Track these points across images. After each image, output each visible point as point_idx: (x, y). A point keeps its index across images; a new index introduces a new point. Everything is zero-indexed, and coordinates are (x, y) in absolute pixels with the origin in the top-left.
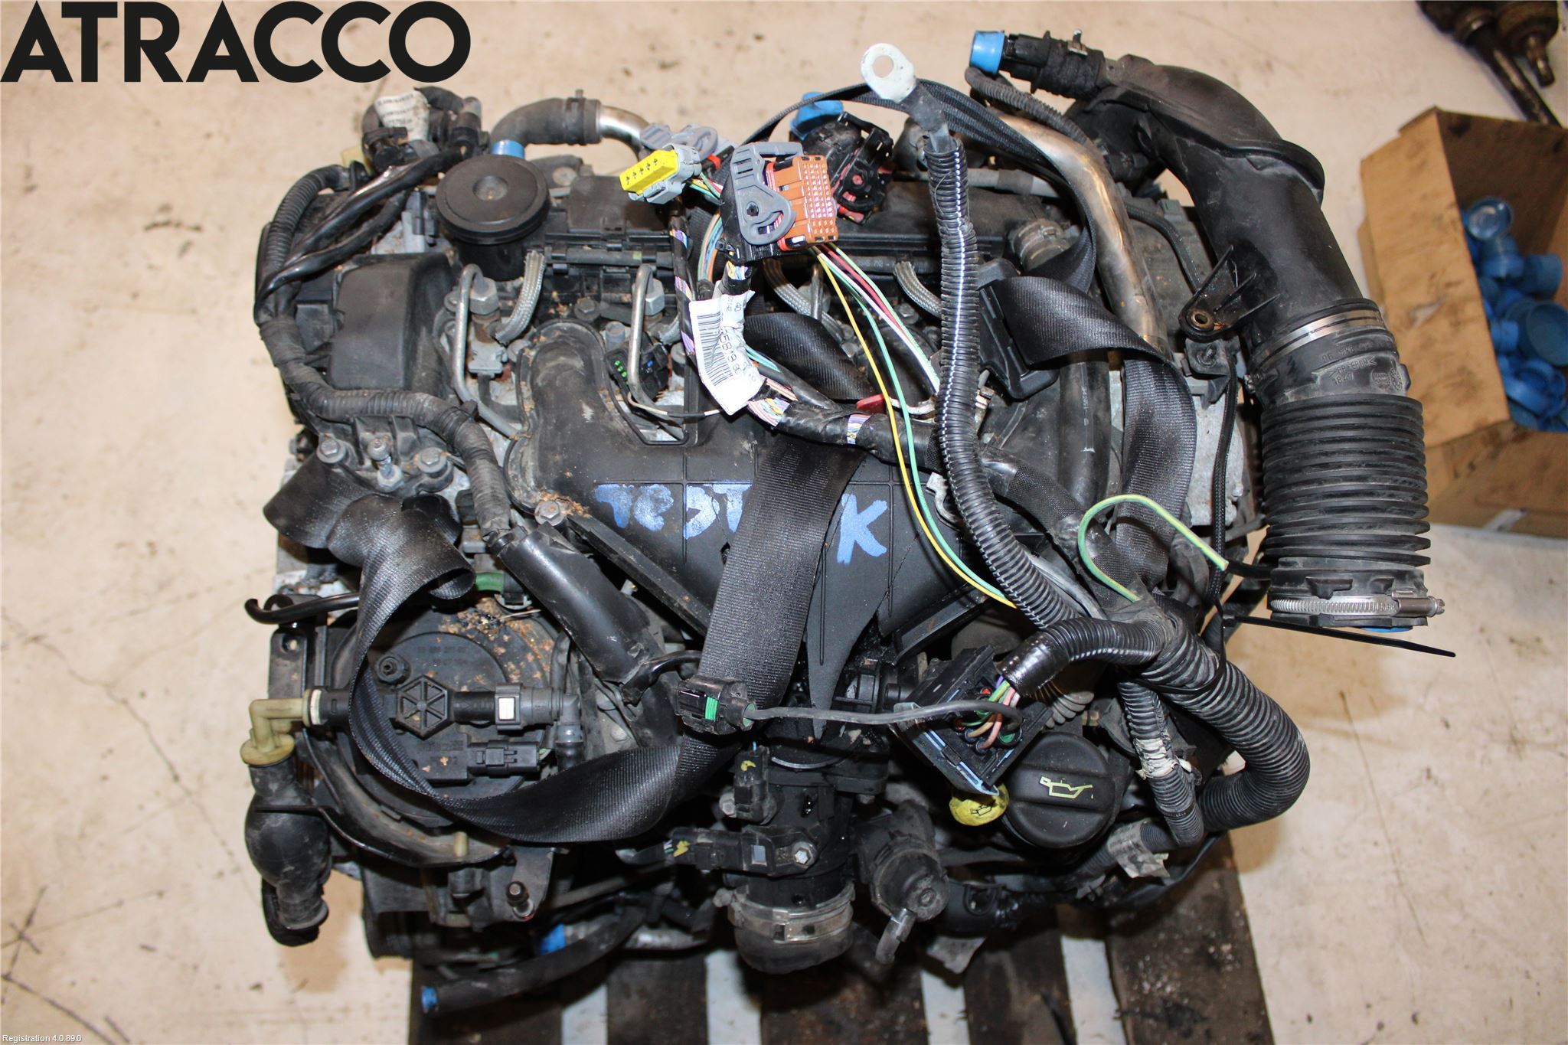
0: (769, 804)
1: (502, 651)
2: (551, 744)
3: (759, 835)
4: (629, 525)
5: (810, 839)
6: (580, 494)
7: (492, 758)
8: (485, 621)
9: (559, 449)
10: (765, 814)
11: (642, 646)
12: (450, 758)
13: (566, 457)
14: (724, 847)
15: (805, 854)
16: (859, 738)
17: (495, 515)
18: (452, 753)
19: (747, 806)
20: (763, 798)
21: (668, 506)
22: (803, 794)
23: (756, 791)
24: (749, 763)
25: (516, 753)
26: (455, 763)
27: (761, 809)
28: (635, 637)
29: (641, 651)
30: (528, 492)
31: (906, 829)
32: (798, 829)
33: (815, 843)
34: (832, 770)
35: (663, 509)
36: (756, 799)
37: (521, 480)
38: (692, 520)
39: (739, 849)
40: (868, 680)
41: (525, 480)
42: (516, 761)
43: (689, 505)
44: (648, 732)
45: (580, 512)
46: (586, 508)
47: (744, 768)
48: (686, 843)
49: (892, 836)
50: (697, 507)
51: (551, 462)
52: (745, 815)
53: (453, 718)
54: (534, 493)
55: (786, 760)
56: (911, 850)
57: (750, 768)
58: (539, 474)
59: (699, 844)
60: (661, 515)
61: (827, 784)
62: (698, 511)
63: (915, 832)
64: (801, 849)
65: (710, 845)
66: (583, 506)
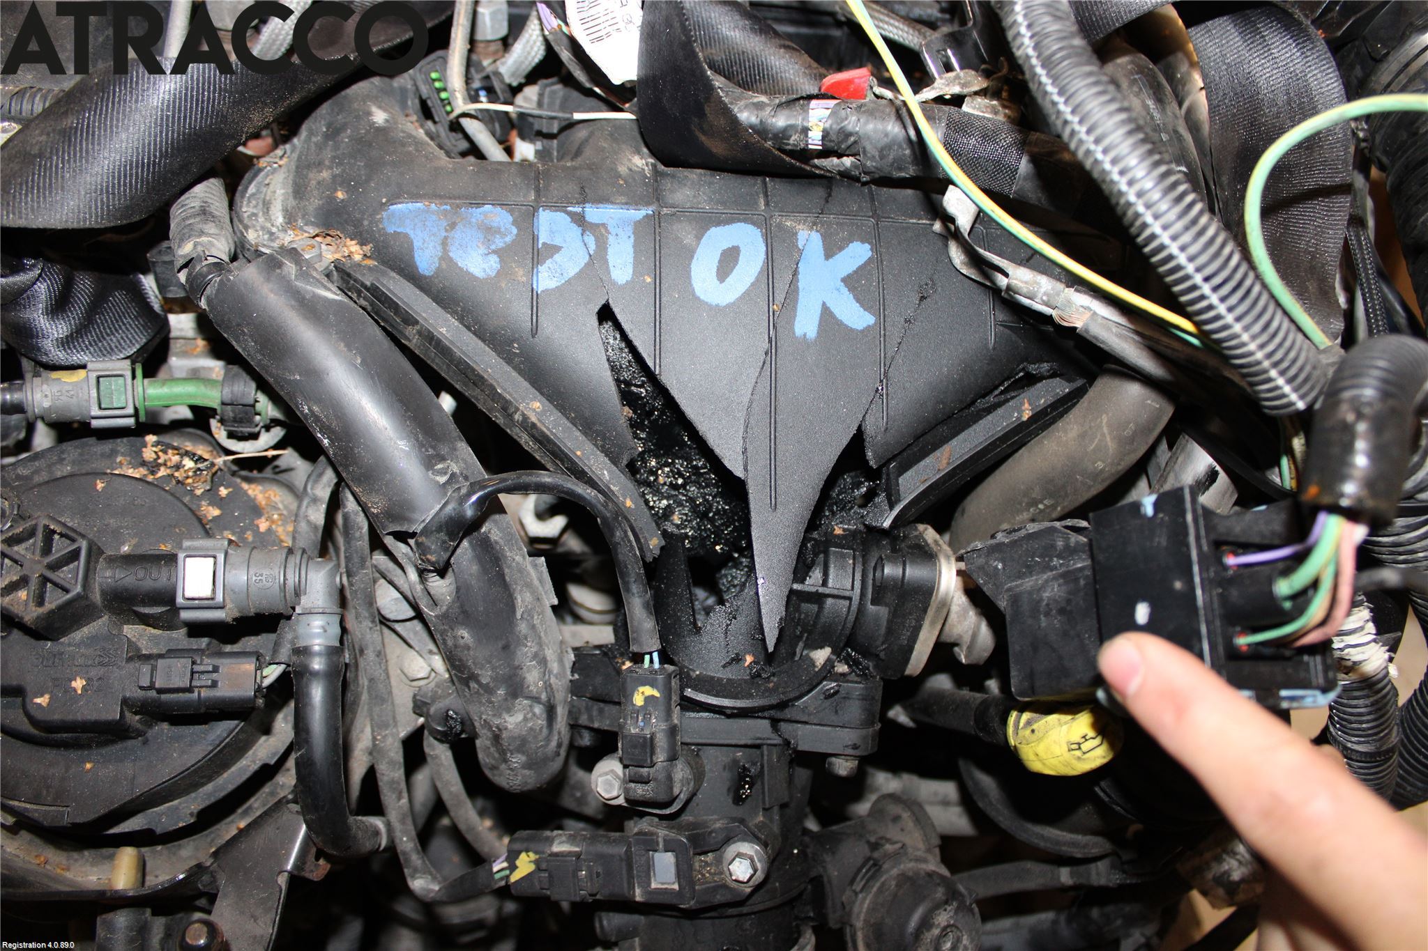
0: (681, 772)
1: (215, 512)
2: (284, 653)
3: (662, 833)
4: (439, 270)
5: (754, 837)
6: (357, 224)
7: (169, 676)
8: (189, 464)
9: (327, 163)
10: (676, 791)
11: (455, 468)
12: (89, 680)
13: (337, 171)
14: (601, 858)
15: (747, 863)
16: (828, 660)
17: (202, 233)
18: (94, 673)
19: (644, 771)
20: (672, 758)
21: (508, 239)
22: (735, 762)
23: (661, 742)
24: (648, 691)
25: (216, 669)
26: (99, 690)
27: (670, 778)
28: (444, 450)
29: (453, 475)
30: (272, 234)
31: (892, 832)
32: (733, 820)
33: (765, 845)
34: (788, 713)
35: (499, 243)
36: (660, 757)
37: (261, 220)
38: (549, 262)
39: (628, 860)
40: (843, 556)
41: (268, 219)
42: (214, 684)
43: (543, 238)
44: (465, 634)
45: (357, 258)
46: (367, 248)
47: (638, 700)
48: (533, 856)
49: (875, 846)
50: (557, 241)
51: (314, 183)
52: (640, 791)
53: (97, 597)
54: (281, 235)
55: (708, 693)
56: (911, 865)
57: (649, 700)
58: (292, 202)
59: (556, 855)
60: (495, 252)
61: (778, 741)
62: (557, 249)
63: (907, 840)
64: (739, 855)
65: (578, 856)
66: (362, 244)
